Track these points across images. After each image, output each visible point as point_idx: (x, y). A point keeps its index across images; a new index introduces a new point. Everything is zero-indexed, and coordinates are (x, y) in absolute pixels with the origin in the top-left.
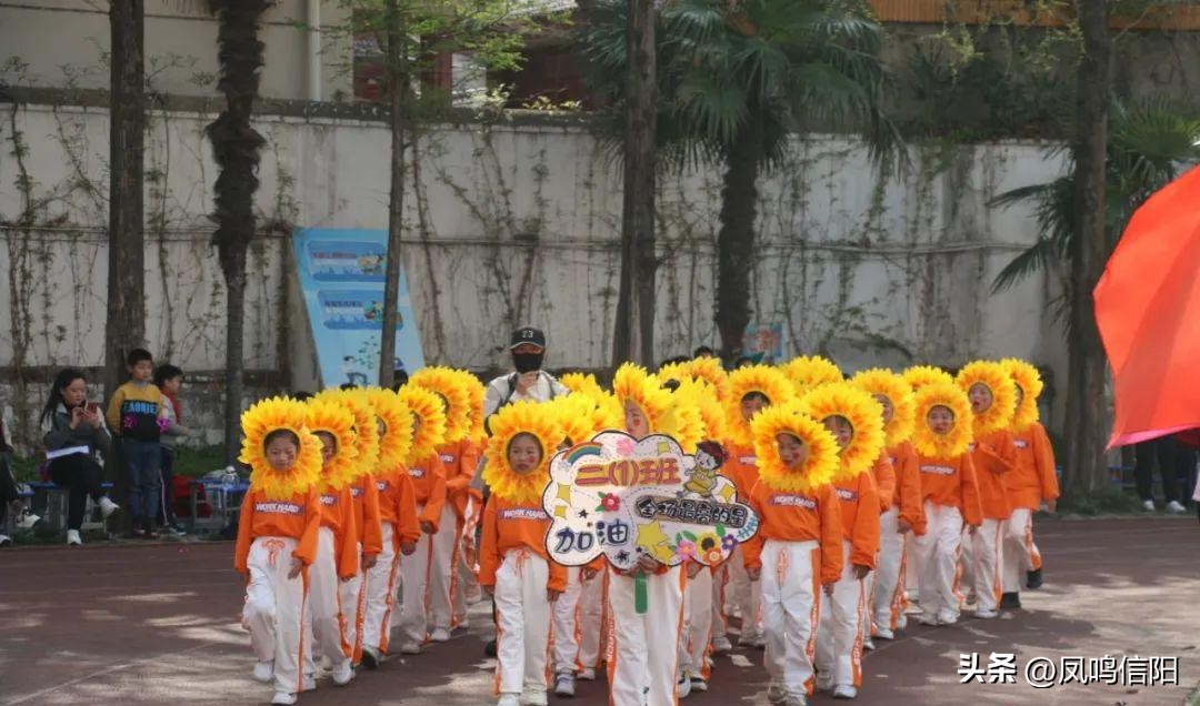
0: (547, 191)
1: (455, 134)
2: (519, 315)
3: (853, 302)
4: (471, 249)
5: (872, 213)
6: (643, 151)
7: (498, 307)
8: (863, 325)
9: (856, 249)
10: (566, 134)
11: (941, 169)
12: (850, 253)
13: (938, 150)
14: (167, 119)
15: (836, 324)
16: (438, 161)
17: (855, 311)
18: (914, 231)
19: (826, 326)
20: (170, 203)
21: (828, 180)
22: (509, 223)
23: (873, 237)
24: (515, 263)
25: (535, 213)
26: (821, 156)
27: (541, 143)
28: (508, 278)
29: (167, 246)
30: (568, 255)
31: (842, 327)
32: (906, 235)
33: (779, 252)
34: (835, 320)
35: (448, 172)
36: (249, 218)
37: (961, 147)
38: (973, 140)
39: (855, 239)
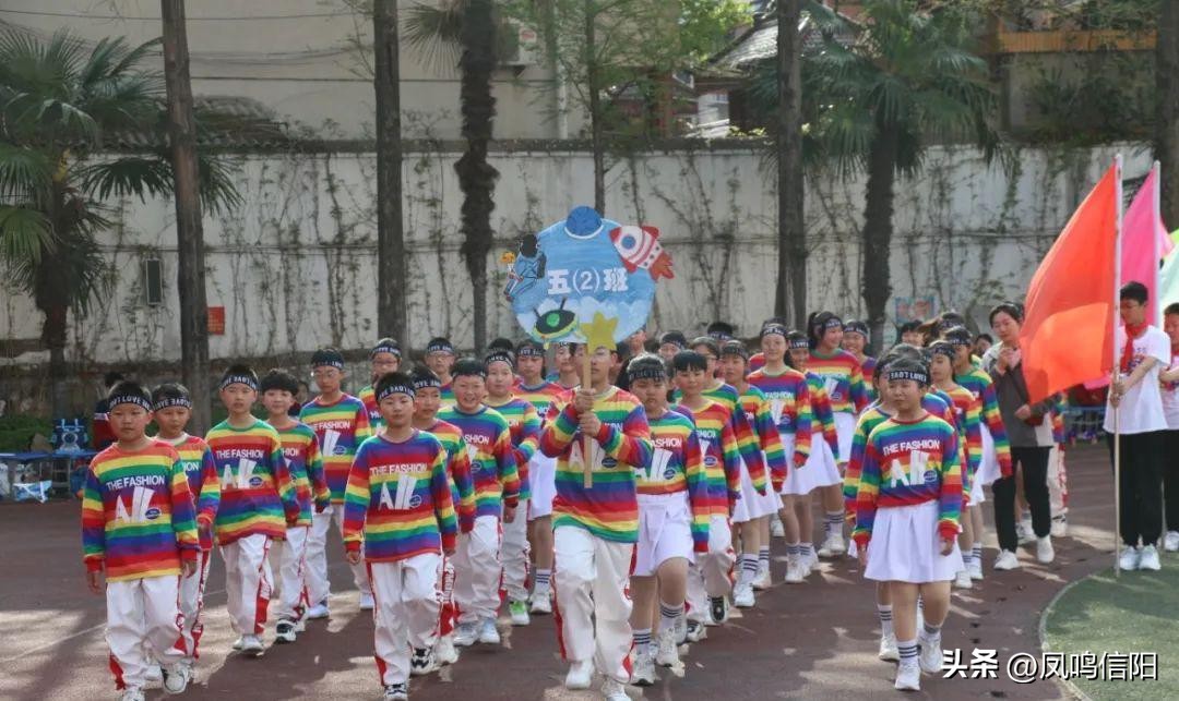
0: (741, 199)
1: (666, 159)
2: (720, 297)
3: (992, 277)
4: (680, 247)
5: (1006, 206)
6: (792, 166)
7: (702, 291)
8: (1001, 294)
9: (995, 235)
10: (753, 154)
11: (1063, 169)
12: (988, 239)
13: (1061, 153)
14: (441, 158)
15: (980, 294)
16: (652, 181)
17: (995, 284)
18: (1042, 218)
19: (970, 296)
20: (445, 222)
21: (968, 181)
22: (710, 226)
23: (1008, 225)
24: (715, 257)
25: (731, 216)
26: (963, 162)
27: (733, 162)
28: (710, 268)
29: (445, 255)
30: (758, 249)
31: (984, 297)
32: (1035, 221)
33: (930, 239)
34: (978, 292)
35: (660, 188)
36: (488, 231)
37: (1079, 149)
38: (1088, 144)
39: (993, 226)
